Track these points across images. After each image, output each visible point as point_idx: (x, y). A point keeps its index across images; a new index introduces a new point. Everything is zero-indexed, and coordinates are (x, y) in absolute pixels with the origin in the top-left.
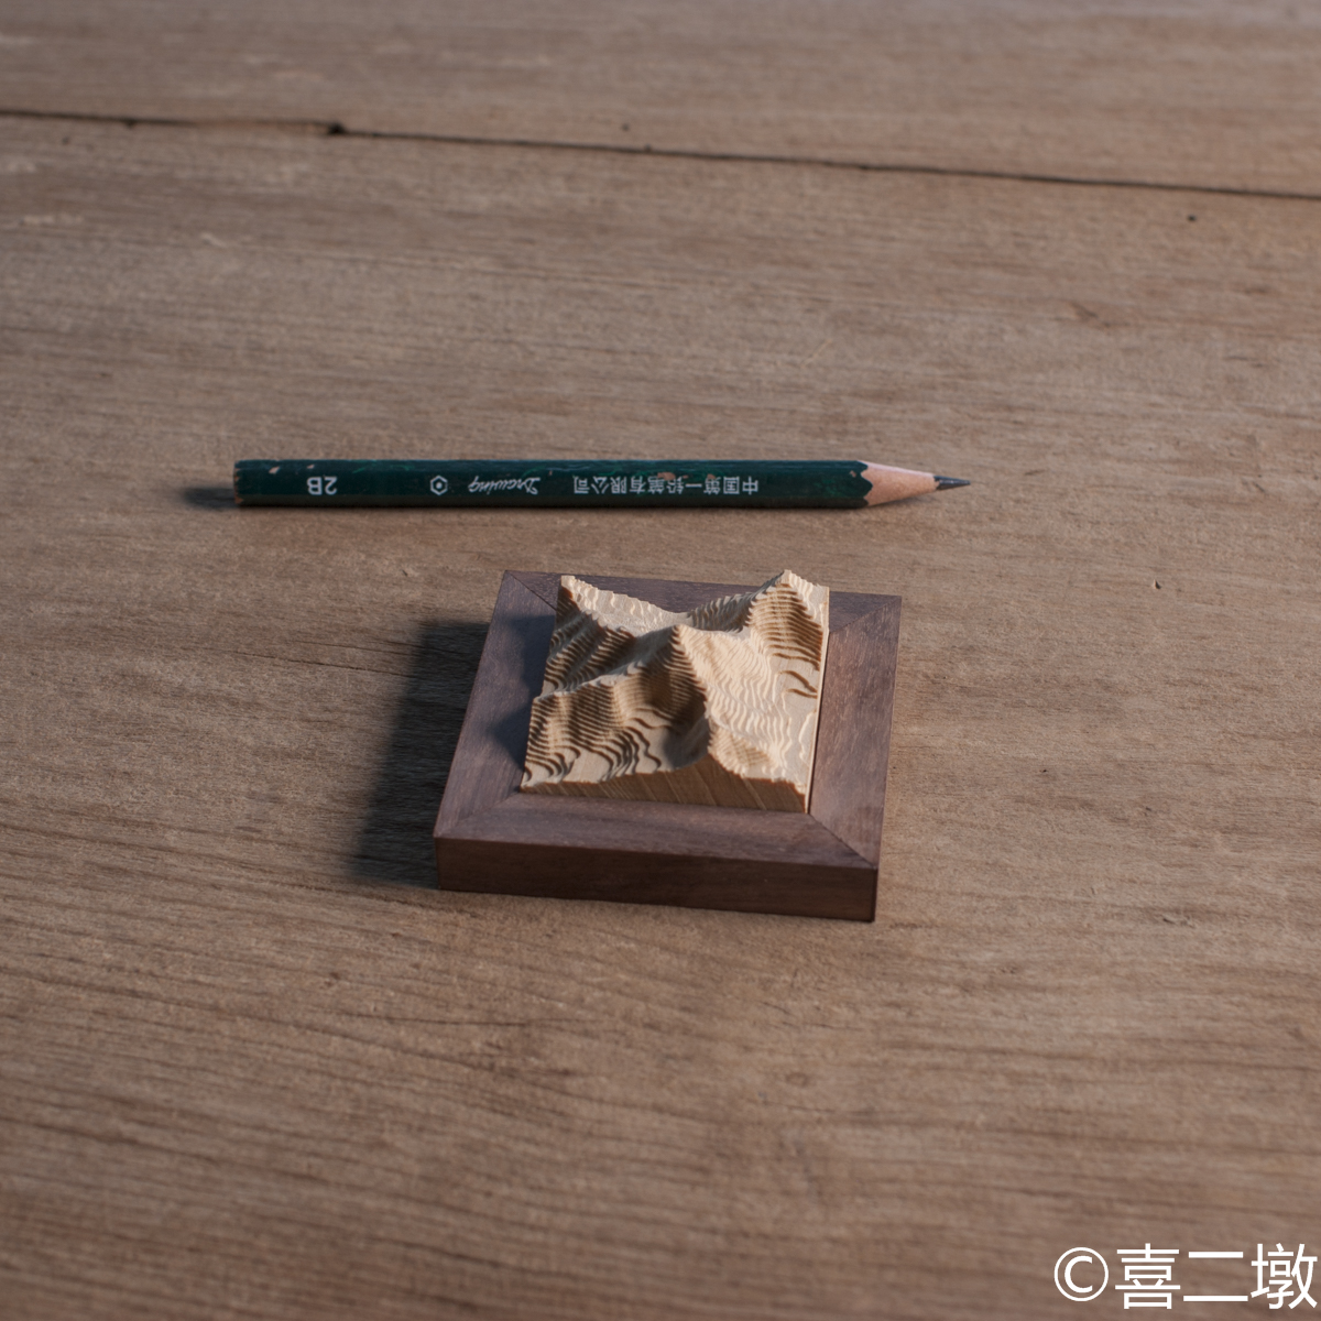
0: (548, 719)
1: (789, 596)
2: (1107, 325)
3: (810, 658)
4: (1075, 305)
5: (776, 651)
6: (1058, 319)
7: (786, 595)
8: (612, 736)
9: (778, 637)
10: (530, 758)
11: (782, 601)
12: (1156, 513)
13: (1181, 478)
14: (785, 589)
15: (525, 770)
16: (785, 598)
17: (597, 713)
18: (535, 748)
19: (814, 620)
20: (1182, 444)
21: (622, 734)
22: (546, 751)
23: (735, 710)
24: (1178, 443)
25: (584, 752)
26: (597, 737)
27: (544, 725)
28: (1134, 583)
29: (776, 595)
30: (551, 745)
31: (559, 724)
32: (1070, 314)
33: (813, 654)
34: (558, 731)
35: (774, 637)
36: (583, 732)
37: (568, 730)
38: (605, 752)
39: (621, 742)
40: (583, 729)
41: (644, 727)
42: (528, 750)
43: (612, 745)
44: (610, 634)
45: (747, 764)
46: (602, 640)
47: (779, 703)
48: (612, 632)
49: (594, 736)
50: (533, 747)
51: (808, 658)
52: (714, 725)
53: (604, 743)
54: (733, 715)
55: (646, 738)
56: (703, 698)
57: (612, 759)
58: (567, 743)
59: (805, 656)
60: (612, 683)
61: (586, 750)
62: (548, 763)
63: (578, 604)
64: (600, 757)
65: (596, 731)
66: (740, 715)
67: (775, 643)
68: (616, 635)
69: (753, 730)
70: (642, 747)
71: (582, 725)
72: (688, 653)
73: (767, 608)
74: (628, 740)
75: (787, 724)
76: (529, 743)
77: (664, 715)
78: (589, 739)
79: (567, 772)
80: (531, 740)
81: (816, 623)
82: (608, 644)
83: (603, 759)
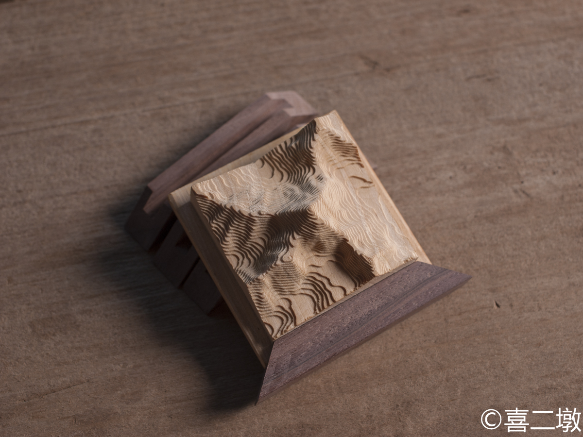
0: (261, 292)
1: (327, 135)
2: (388, 70)
4: (362, 57)
5: (335, 167)
6: (357, 74)
7: (325, 135)
8: (302, 281)
9: (331, 159)
10: (264, 316)
11: (325, 139)
12: (474, 238)
13: (477, 199)
14: (324, 132)
15: (264, 324)
16: (326, 137)
17: (289, 275)
18: (264, 310)
19: (347, 142)
20: (469, 167)
21: (306, 278)
22: (270, 309)
23: (359, 233)
24: (465, 168)
25: (292, 298)
26: (294, 287)
27: (261, 296)
28: (483, 308)
29: (321, 138)
31: (268, 290)
32: (362, 67)
33: (357, 159)
34: (271, 294)
35: (329, 160)
38: (303, 292)
39: (309, 282)
40: (284, 286)
41: (317, 269)
42: (260, 313)
43: (305, 286)
44: (256, 219)
45: (387, 262)
46: (252, 224)
47: (361, 203)
48: (257, 217)
49: (292, 287)
50: (261, 310)
51: (354, 162)
52: (368, 258)
53: (299, 287)
54: (361, 237)
55: (324, 275)
56: (345, 240)
57: (309, 294)
58: (279, 297)
59: (351, 162)
60: (291, 258)
61: (292, 296)
62: (276, 314)
63: (214, 200)
64: (302, 296)
65: (292, 284)
66: (363, 233)
67: (331, 163)
68: (260, 217)
69: (373, 237)
70: (325, 281)
71: (282, 285)
72: (325, 222)
73: (320, 148)
74: (313, 280)
75: (376, 215)
76: (258, 309)
77: (323, 255)
78: (290, 290)
79: (294, 317)
80: (258, 307)
81: (350, 143)
82: (258, 224)
83: (305, 296)
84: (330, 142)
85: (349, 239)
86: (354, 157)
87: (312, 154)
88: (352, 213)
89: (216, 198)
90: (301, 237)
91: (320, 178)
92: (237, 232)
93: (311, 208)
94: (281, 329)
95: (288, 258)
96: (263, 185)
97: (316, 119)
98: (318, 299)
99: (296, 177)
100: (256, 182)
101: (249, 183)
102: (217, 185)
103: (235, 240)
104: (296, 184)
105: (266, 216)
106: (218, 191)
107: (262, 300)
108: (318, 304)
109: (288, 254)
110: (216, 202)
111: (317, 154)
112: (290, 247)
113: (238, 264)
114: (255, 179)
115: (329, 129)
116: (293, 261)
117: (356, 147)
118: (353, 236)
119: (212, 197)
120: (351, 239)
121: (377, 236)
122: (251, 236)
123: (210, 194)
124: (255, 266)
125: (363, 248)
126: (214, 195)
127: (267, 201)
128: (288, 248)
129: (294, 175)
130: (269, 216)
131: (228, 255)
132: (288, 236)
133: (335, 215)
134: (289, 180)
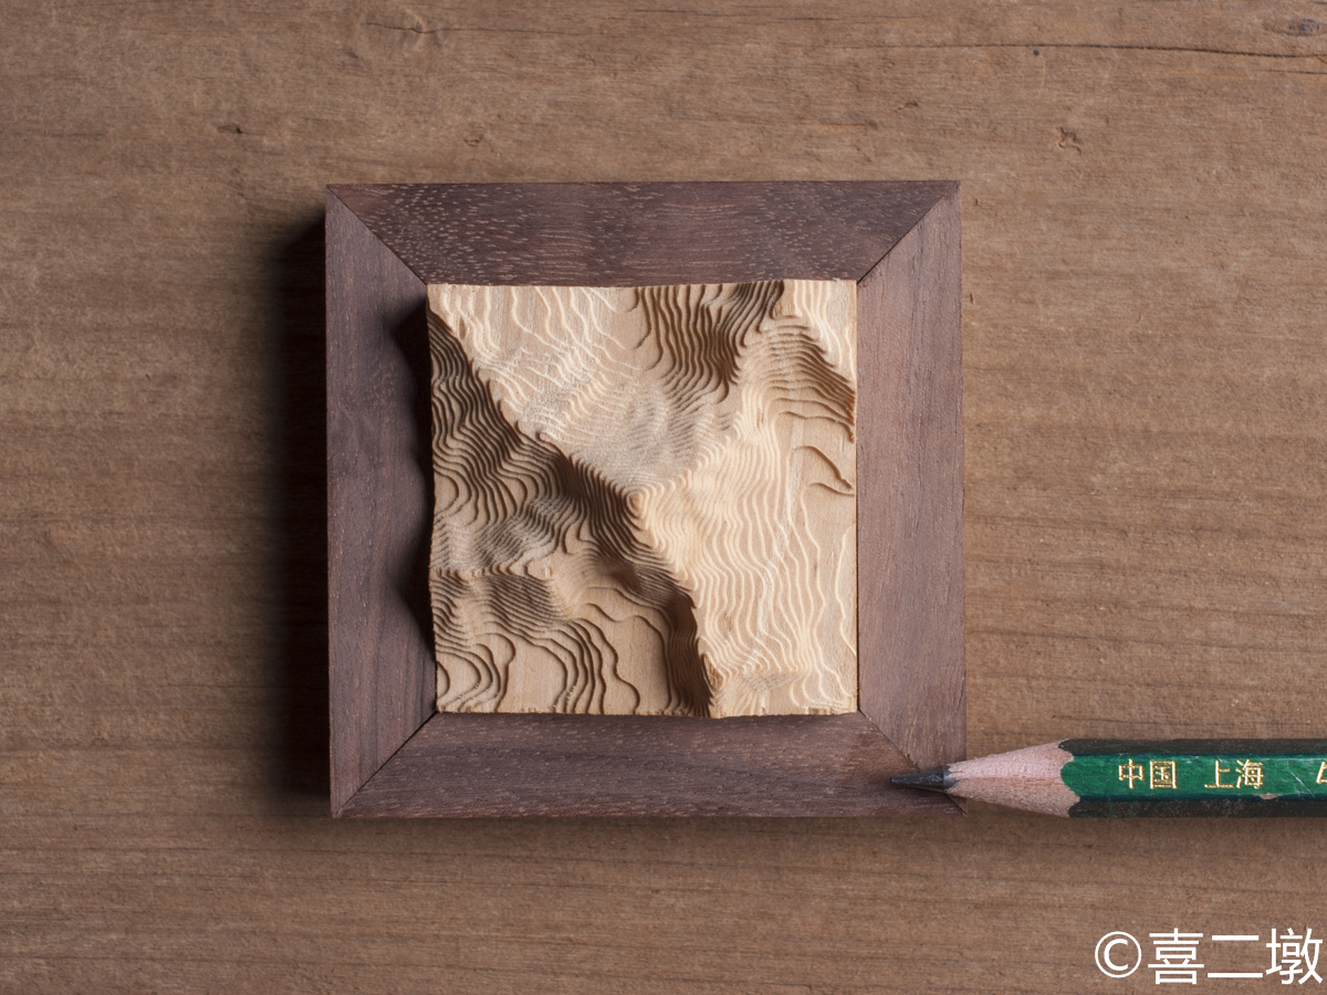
0: (456, 601)
1: (796, 332)
3: (837, 419)
5: (783, 408)
7: (790, 331)
8: (559, 626)
9: (783, 385)
10: (442, 650)
11: (785, 338)
14: (790, 322)
15: (437, 665)
16: (791, 335)
18: (447, 637)
19: (839, 371)
21: (573, 625)
22: (462, 643)
23: (739, 597)
25: (520, 645)
26: (536, 628)
27: (453, 610)
29: (776, 333)
30: (470, 635)
31: (475, 604)
33: (844, 414)
34: (476, 614)
35: (778, 385)
36: (514, 619)
37: (490, 610)
38: (551, 647)
39: (573, 635)
40: (514, 615)
41: (605, 621)
42: (437, 640)
43: (560, 639)
44: (524, 441)
45: (767, 692)
46: (514, 445)
47: (799, 521)
48: (527, 437)
49: (531, 626)
50: (443, 635)
51: (835, 418)
52: (714, 672)
53: (547, 635)
54: (736, 609)
55: (610, 642)
56: (688, 603)
57: (563, 660)
58: (493, 629)
59: (829, 415)
60: (547, 572)
61: (524, 643)
62: (471, 658)
63: (463, 343)
64: (544, 654)
65: (533, 621)
66: (748, 598)
67: (780, 394)
68: (535, 443)
69: (769, 620)
70: (607, 658)
71: (511, 611)
72: (657, 543)
73: (763, 352)
74: (585, 638)
75: (815, 568)
76: (436, 629)
77: (633, 599)
78: (524, 629)
79: (503, 688)
80: (438, 625)
81: (843, 375)
82: (526, 453)
83: (552, 658)
84: (796, 348)
85: (699, 605)
86: (843, 408)
87: (736, 358)
88: (756, 536)
89: (470, 339)
90: (593, 540)
91: (725, 425)
92: (476, 440)
93: (637, 500)
94: (464, 699)
95: (543, 570)
96: (603, 357)
97: (787, 282)
98: (575, 683)
99: (681, 384)
100: (589, 341)
101: (573, 337)
102: (493, 306)
103: (466, 451)
104: (670, 401)
105: (549, 448)
106: (487, 323)
107: (451, 619)
108: (568, 694)
109: (548, 561)
110: (465, 350)
111: (748, 362)
112: (560, 548)
113: (451, 505)
114: (593, 332)
115: (808, 321)
116: (551, 583)
117: (853, 392)
118: (714, 600)
119: (463, 333)
120: (704, 605)
121: (781, 623)
122: (501, 467)
123: (462, 324)
124: (480, 533)
125: (726, 637)
126: (468, 332)
127: (577, 407)
128: (555, 548)
129: (680, 375)
130: (554, 451)
131: (439, 474)
132: (569, 521)
133: (705, 528)
134: (664, 380)
